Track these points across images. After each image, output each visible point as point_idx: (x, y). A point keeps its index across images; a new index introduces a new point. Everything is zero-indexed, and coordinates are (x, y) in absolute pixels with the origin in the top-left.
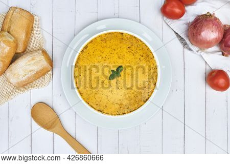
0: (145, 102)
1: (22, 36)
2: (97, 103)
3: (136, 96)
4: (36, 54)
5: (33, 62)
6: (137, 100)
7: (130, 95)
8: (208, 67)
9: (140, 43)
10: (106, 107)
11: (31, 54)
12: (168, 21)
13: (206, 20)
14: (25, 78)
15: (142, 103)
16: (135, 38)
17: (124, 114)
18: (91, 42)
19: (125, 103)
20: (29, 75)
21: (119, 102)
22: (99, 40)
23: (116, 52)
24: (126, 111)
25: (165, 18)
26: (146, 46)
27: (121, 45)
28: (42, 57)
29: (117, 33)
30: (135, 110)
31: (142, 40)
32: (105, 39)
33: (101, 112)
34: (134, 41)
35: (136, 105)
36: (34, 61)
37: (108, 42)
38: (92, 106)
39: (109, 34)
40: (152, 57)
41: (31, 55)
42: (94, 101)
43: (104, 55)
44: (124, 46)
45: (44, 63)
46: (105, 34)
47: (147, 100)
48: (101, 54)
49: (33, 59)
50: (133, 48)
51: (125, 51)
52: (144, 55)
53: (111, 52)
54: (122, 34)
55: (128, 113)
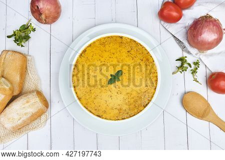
0: (145, 107)
1: (17, 78)
2: (96, 108)
3: (136, 101)
4: (30, 96)
5: (27, 105)
6: (136, 105)
7: (129, 100)
8: (208, 71)
9: (140, 47)
10: (105, 112)
11: (26, 96)
12: (166, 25)
13: (206, 21)
14: (20, 122)
15: (142, 108)
16: (135, 41)
17: (123, 119)
18: (90, 45)
19: (124, 108)
20: (24, 118)
21: (118, 107)
22: (97, 43)
23: (115, 56)
24: (126, 116)
25: (162, 22)
26: (146, 50)
27: (121, 48)
28: (37, 99)
29: (117, 37)
30: (135, 115)
31: (142, 43)
32: (103, 42)
33: (100, 117)
34: (134, 45)
35: (136, 111)
36: (29, 104)
37: (107, 46)
38: (90, 111)
39: (108, 37)
40: (152, 61)
41: (25, 98)
42: (93, 106)
43: (102, 59)
44: (124, 50)
45: (40, 105)
46: (105, 38)
47: (147, 105)
48: (100, 58)
49: (28, 102)
50: (132, 52)
51: (124, 54)
52: (144, 59)
53: (110, 56)
54: (121, 37)
55: (127, 118)
